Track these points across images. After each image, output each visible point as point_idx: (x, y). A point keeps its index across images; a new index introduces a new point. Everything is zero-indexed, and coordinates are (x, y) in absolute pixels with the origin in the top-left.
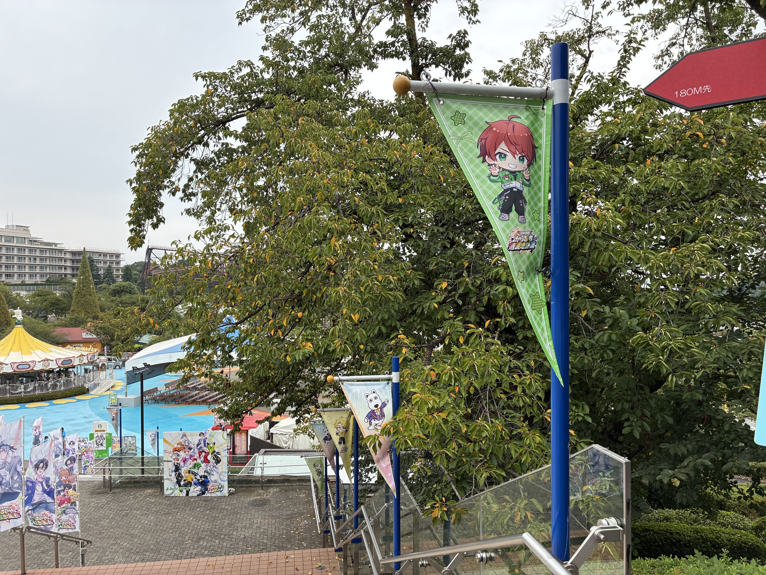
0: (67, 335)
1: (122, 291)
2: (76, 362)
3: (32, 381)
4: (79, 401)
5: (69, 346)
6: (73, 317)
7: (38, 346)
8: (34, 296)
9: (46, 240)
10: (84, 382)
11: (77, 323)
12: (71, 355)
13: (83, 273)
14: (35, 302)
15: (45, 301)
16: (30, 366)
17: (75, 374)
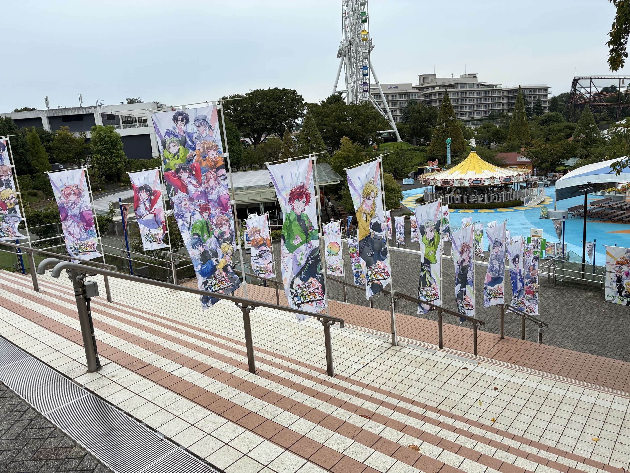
0: (505, 159)
1: (550, 120)
2: (514, 180)
3: (482, 193)
4: (516, 210)
5: (508, 167)
6: (509, 144)
7: (486, 167)
8: (480, 129)
9: (488, 83)
10: (520, 196)
11: (513, 149)
12: (511, 175)
13: (518, 107)
14: (482, 133)
15: (489, 132)
16: (481, 182)
17: (513, 190)
